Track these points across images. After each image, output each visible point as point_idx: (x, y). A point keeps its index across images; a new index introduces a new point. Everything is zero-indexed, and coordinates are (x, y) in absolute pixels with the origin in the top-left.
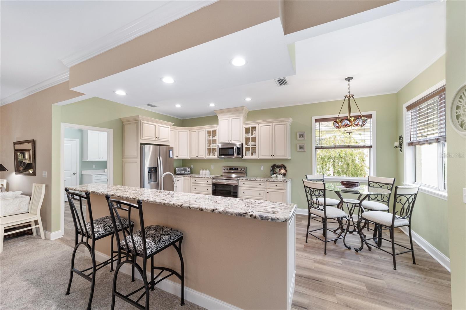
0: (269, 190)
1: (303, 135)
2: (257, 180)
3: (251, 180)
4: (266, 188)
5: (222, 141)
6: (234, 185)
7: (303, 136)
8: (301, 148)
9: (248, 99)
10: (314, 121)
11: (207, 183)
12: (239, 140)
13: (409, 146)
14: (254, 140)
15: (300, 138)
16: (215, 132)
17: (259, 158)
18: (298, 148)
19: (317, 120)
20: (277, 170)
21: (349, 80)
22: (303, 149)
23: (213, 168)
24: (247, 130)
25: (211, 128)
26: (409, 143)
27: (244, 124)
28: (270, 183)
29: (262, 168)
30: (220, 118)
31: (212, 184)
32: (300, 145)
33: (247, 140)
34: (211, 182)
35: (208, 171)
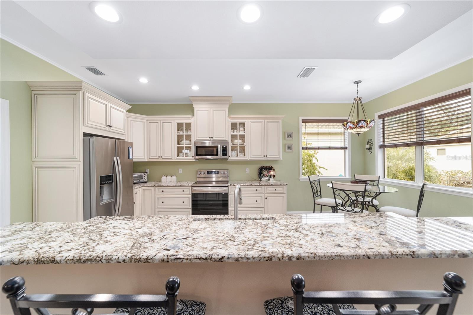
0: (266, 196)
1: (291, 134)
2: (253, 185)
3: (245, 185)
4: (263, 193)
5: (199, 138)
6: (224, 193)
7: (291, 136)
8: (289, 148)
9: (247, 88)
10: (301, 121)
11: (183, 193)
12: (224, 137)
13: (380, 148)
14: (243, 137)
15: (288, 138)
16: (188, 126)
17: (249, 159)
18: (287, 148)
19: (304, 121)
20: (265, 172)
21: (357, 84)
22: (291, 149)
23: (181, 173)
24: (234, 126)
25: (184, 119)
26: (380, 146)
27: (230, 118)
28: (268, 187)
29: (247, 170)
30: (197, 107)
31: (191, 194)
32: (288, 145)
33: (234, 137)
34: (188, 192)
35: (174, 178)
